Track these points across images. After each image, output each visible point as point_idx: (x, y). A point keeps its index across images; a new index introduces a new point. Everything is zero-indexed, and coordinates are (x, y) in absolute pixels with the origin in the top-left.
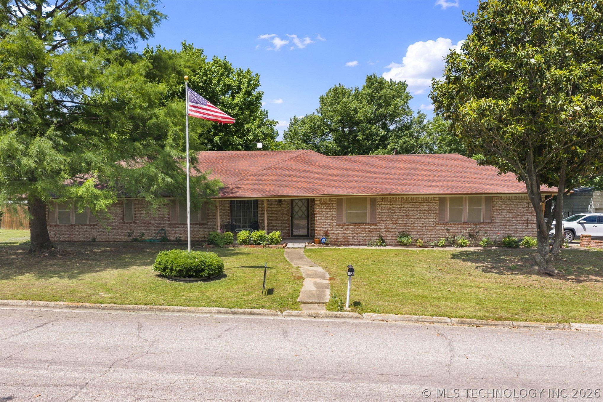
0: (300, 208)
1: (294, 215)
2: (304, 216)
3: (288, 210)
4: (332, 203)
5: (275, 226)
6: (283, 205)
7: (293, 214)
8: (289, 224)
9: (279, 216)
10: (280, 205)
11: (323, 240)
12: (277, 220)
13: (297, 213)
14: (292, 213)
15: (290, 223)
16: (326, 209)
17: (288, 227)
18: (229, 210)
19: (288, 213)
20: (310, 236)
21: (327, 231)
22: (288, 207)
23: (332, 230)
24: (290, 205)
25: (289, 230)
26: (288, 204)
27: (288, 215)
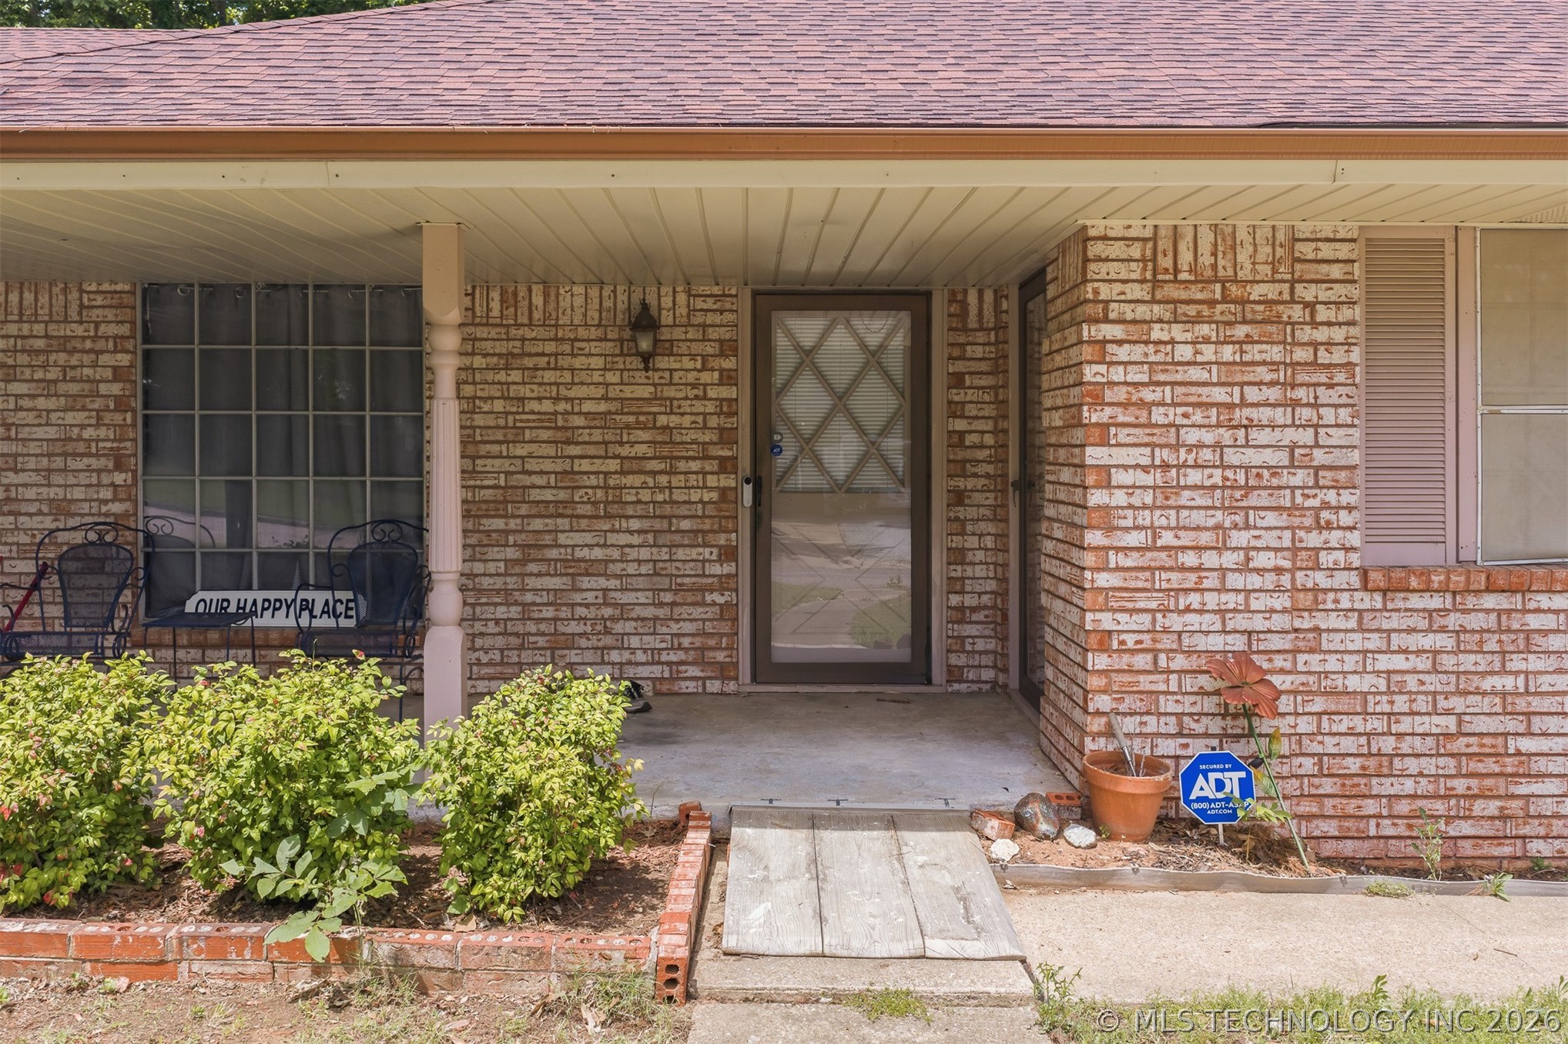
0: (841, 400)
1: (781, 461)
2: (874, 476)
3: (728, 408)
4: (1308, 293)
5: (590, 568)
6: (680, 366)
7: (775, 449)
8: (729, 554)
9: (631, 465)
10: (647, 358)
11: (1204, 787)
12: (612, 508)
13: (808, 444)
14: (764, 446)
15: (743, 539)
16: (1232, 374)
17: (725, 583)
18: (121, 404)
19: (726, 436)
20: (938, 674)
21: (1244, 658)
22: (728, 378)
23: (1312, 641)
24: (741, 363)
25: (728, 612)
26: (728, 348)
27: (726, 466)
